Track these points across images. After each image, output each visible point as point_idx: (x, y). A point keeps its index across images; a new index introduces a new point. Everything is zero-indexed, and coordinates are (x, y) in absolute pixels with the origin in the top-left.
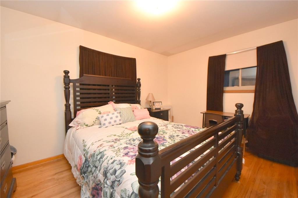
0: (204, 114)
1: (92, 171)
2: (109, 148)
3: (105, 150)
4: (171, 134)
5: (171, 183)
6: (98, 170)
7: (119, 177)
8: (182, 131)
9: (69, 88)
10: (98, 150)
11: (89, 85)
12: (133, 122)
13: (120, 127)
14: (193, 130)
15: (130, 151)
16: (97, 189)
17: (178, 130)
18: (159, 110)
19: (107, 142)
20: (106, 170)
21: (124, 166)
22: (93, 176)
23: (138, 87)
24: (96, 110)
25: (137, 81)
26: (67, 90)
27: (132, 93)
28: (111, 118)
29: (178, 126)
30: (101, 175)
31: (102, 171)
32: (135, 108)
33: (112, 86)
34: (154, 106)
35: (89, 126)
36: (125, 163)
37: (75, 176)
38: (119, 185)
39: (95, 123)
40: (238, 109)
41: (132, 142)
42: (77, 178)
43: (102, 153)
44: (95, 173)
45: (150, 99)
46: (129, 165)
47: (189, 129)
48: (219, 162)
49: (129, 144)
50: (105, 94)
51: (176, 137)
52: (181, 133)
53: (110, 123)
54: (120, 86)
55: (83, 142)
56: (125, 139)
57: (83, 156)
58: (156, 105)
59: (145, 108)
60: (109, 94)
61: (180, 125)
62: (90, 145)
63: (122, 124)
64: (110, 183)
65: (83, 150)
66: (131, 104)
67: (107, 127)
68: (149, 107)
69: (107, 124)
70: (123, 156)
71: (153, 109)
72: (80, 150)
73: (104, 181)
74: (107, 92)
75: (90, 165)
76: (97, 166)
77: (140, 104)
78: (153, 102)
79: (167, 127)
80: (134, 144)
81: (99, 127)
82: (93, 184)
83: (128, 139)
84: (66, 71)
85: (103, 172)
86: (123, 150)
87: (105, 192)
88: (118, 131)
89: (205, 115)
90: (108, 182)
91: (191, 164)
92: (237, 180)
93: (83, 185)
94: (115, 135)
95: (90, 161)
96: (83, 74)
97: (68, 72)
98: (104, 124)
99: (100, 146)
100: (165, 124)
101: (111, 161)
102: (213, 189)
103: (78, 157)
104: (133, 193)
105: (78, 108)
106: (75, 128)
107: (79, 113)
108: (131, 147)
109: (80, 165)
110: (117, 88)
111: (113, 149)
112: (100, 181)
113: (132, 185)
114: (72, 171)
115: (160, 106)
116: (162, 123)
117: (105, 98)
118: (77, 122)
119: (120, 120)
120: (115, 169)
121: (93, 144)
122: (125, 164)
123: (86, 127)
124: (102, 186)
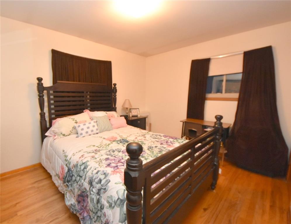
0: (183, 122)
1: (77, 180)
2: (91, 158)
3: (88, 161)
4: (149, 145)
5: (152, 191)
6: (83, 179)
7: (105, 185)
8: (161, 142)
9: (43, 96)
10: (80, 160)
11: (63, 92)
12: (110, 131)
13: (98, 137)
14: (172, 141)
15: (111, 162)
16: (83, 196)
17: (156, 141)
18: (136, 118)
19: (88, 153)
20: (91, 179)
21: (108, 176)
22: (78, 185)
23: (114, 93)
24: (72, 119)
25: (113, 86)
26: (41, 98)
27: (108, 100)
28: (88, 128)
29: (157, 136)
30: (86, 184)
31: (87, 180)
32: (112, 117)
33: (87, 92)
34: (131, 114)
35: (65, 135)
36: (109, 173)
37: (57, 184)
38: (104, 192)
39: (72, 132)
40: (217, 121)
41: (112, 153)
42: (59, 186)
43: (86, 163)
44: (79, 182)
45: (127, 106)
46: (112, 175)
47: (167, 139)
48: (195, 173)
49: (110, 155)
50: (80, 101)
51: (154, 148)
52: (160, 144)
53: (87, 132)
54: (95, 93)
55: (63, 152)
56: (104, 150)
57: (65, 166)
58: (134, 112)
59: (121, 116)
60: (83, 101)
61: (158, 135)
62: (72, 156)
63: (99, 134)
64: (96, 190)
65: (64, 161)
66: (107, 112)
67: (84, 137)
68: (125, 114)
69: (84, 134)
70: (106, 167)
71: (129, 116)
72: (60, 160)
73: (90, 189)
74: (81, 99)
75: (74, 174)
76: (81, 176)
77: (116, 112)
78: (130, 109)
79: (145, 138)
80: (114, 155)
81: (77, 137)
82: (78, 191)
83: (107, 150)
84: (40, 79)
85: (89, 181)
86: (105, 161)
87: (92, 199)
88: (97, 141)
89: (185, 123)
90: (94, 190)
91: (169, 175)
92: (213, 189)
93: (67, 192)
94: (94, 146)
95: (73, 171)
96: (56, 81)
97: (42, 79)
98: (81, 134)
99: (82, 157)
100: (143, 134)
101: (95, 171)
102: (188, 197)
103: (60, 167)
104: (119, 198)
105: (53, 116)
106: (52, 137)
107: (55, 122)
108: (112, 158)
109: (62, 174)
110: (92, 94)
111: (95, 160)
112: (85, 189)
113: (117, 192)
114: (53, 180)
115: (137, 113)
116: (140, 132)
117: (80, 105)
118: (53, 131)
119: (97, 130)
120: (100, 178)
121: (74, 155)
122: (109, 175)
123: (63, 136)
124: (87, 193)
